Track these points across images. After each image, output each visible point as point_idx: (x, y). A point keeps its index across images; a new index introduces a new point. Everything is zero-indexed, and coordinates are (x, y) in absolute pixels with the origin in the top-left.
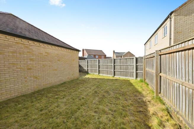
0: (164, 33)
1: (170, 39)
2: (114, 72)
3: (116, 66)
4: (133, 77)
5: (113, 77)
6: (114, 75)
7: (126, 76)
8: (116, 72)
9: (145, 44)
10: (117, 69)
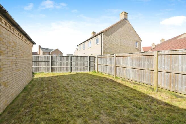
0: (96, 42)
1: (101, 47)
2: (71, 68)
3: (73, 62)
4: (87, 70)
5: (70, 72)
6: (71, 70)
7: (82, 70)
8: (73, 68)
9: (78, 46)
10: (74, 65)
